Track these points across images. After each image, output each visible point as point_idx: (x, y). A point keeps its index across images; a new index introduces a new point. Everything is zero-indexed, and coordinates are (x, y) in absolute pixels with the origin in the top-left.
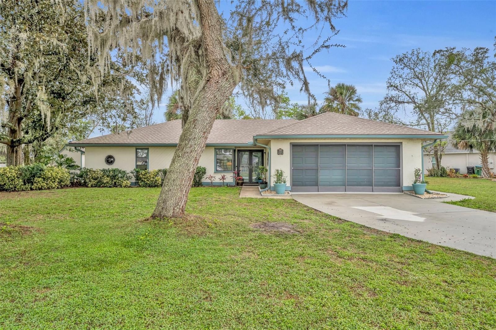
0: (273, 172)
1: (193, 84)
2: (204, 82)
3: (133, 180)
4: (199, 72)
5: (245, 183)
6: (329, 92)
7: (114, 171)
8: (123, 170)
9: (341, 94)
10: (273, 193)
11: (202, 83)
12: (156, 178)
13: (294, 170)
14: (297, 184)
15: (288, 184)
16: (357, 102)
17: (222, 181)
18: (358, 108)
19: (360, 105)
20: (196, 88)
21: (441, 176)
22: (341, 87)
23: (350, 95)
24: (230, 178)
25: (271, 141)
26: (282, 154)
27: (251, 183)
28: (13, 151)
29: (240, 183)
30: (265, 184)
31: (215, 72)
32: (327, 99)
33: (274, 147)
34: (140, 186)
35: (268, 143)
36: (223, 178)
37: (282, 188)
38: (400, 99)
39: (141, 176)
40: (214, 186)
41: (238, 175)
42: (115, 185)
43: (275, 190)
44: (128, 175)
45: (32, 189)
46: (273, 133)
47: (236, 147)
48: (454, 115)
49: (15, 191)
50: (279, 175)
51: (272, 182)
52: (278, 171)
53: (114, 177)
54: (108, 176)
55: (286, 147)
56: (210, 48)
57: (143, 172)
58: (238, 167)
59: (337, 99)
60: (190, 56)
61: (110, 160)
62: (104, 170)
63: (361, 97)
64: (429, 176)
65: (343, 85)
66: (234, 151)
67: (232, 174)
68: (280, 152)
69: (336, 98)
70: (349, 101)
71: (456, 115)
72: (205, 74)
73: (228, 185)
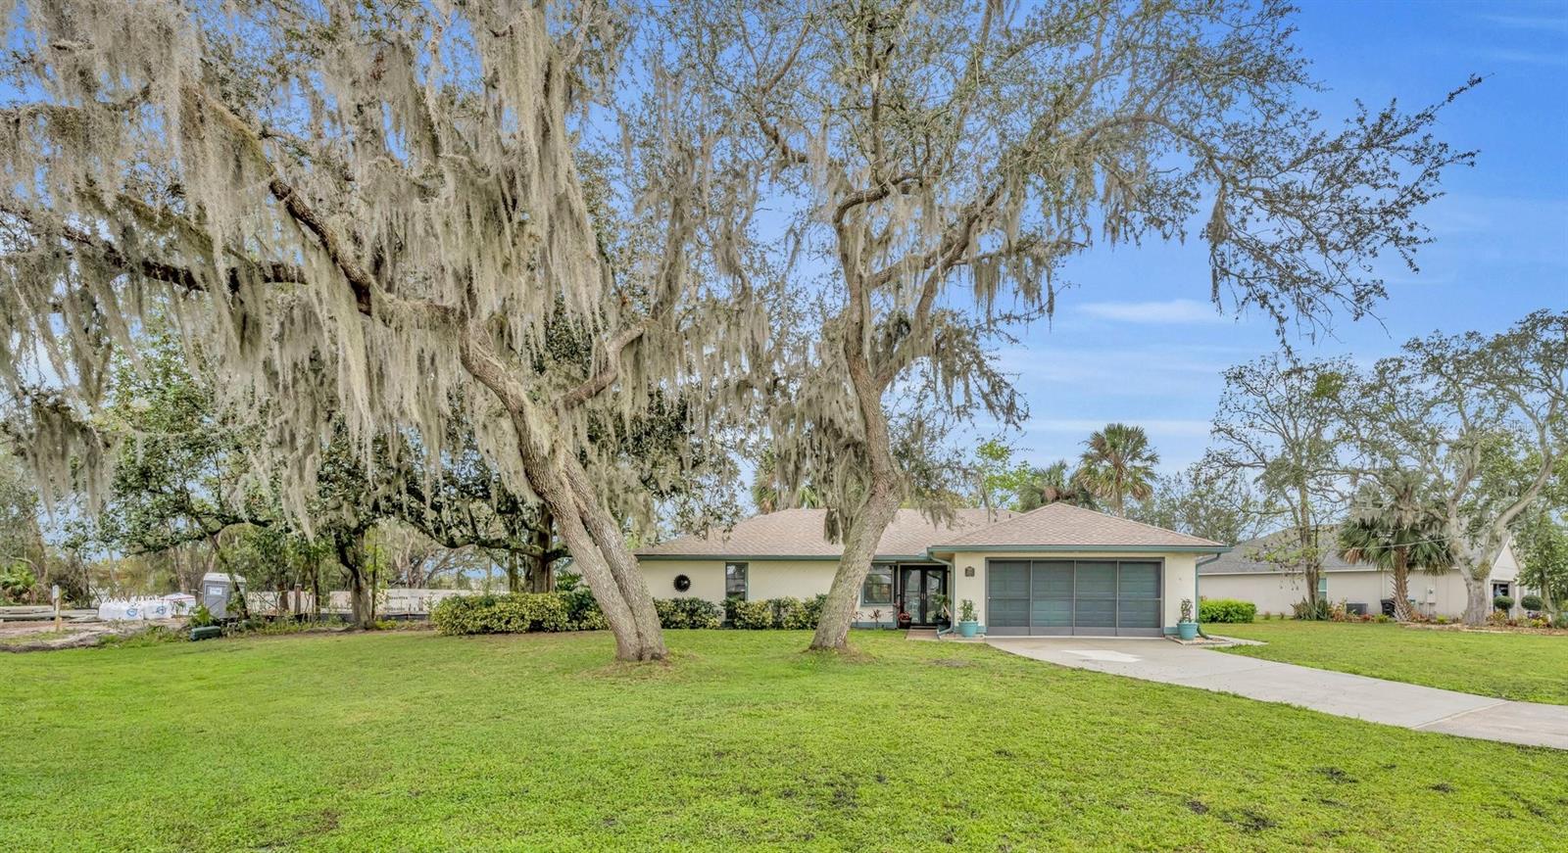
0: (958, 604)
1: (853, 496)
2: (867, 496)
3: (723, 618)
4: (860, 479)
5: (915, 624)
6: (1091, 441)
7: (691, 602)
8: (706, 600)
9: (1114, 446)
10: (958, 636)
11: (865, 498)
12: (764, 614)
13: (992, 601)
14: (996, 623)
15: (982, 622)
16: (1149, 463)
17: (874, 620)
18: (1152, 476)
19: (1156, 469)
20: (858, 501)
21: (1318, 618)
22: (1114, 432)
23: (1134, 449)
24: (887, 614)
25: (956, 555)
26: (973, 575)
27: (924, 625)
28: (543, 570)
29: (905, 625)
30: (945, 623)
31: (880, 486)
32: (1086, 457)
33: (960, 564)
34: (735, 627)
35: (950, 558)
36: (876, 615)
37: (972, 630)
38: (1235, 458)
39: (738, 610)
40: (861, 629)
41: (902, 611)
42: (693, 626)
43: (961, 631)
44: (715, 609)
45: (580, 629)
46: (958, 543)
47: (898, 562)
48: (1336, 494)
49: (556, 630)
50: (968, 608)
51: (957, 618)
52: (965, 601)
53: (692, 613)
54: (683, 611)
55: (979, 564)
56: (876, 461)
57: (743, 604)
58: (902, 595)
59: (1107, 456)
60: (849, 460)
61: (681, 583)
62: (676, 601)
63: (1158, 452)
64: (1294, 618)
65: (1120, 427)
66: (896, 568)
67: (891, 609)
68: (970, 572)
69: (1104, 456)
70: (1132, 459)
71: (1340, 494)
72: (868, 486)
73: (885, 628)
